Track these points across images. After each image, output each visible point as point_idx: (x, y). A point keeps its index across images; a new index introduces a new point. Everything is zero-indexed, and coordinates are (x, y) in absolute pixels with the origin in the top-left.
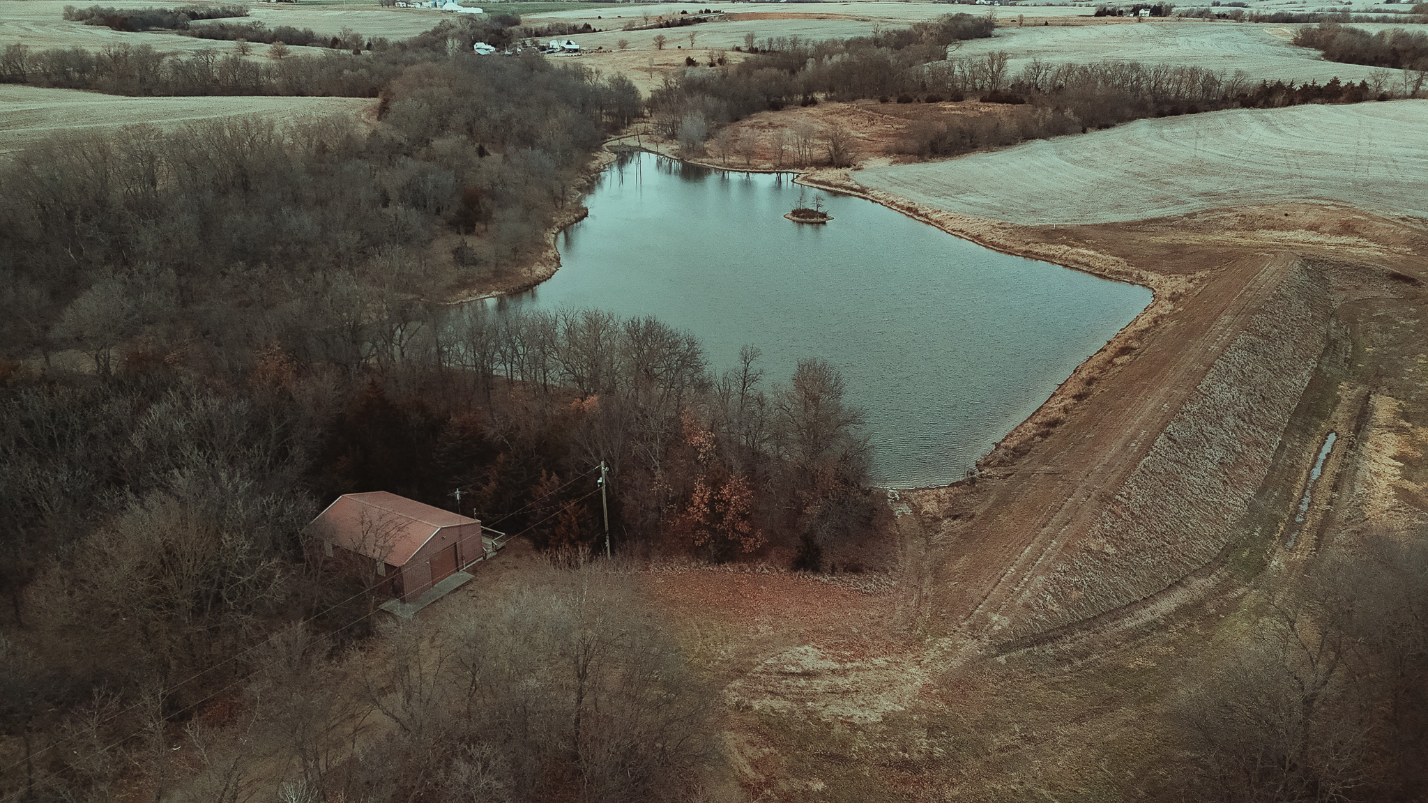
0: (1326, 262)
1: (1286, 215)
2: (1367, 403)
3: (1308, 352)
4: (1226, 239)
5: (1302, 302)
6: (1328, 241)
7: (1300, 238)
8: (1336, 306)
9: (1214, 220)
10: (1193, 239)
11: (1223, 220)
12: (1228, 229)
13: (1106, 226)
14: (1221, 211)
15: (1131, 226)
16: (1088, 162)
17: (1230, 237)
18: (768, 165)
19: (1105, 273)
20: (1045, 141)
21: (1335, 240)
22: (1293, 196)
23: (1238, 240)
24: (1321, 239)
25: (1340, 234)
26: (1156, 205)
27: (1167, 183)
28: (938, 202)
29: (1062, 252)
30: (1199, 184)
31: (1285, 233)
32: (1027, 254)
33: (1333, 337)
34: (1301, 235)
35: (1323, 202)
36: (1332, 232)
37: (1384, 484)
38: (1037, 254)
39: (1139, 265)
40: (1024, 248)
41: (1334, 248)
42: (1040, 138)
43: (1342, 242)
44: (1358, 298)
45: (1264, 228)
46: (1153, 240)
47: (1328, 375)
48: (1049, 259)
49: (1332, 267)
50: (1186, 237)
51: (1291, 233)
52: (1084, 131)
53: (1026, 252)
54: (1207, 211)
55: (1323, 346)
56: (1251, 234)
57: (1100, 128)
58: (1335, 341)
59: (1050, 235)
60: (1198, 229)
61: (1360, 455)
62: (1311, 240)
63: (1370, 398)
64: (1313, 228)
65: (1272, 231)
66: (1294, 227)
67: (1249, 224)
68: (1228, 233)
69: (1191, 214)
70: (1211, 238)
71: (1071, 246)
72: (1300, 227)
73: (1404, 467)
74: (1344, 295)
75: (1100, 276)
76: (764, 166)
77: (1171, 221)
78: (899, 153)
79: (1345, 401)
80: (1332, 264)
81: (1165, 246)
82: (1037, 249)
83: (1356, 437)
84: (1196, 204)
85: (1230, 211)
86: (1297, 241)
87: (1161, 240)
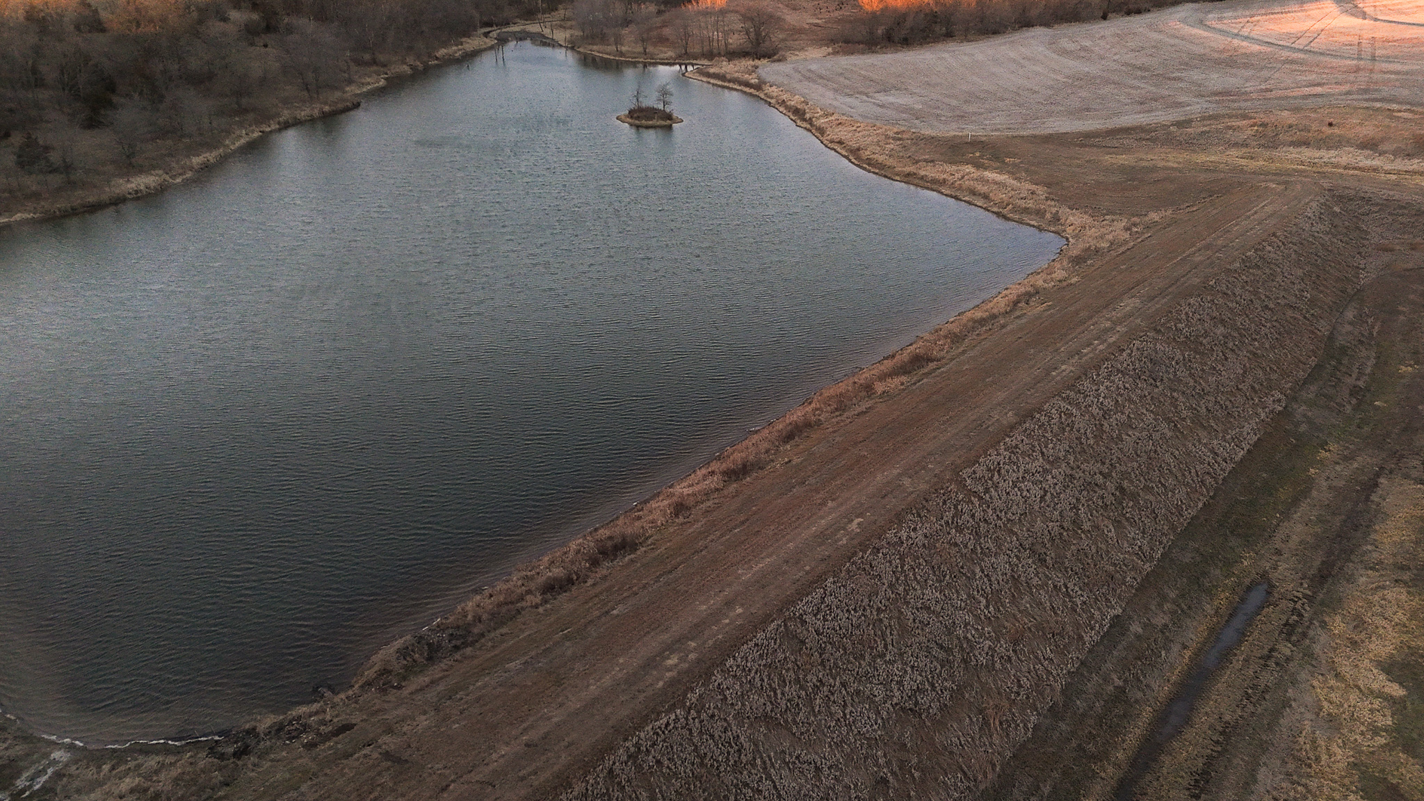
0: (1369, 200)
1: (1330, 124)
2: (1367, 499)
3: (1274, 376)
4: (1224, 159)
5: (1300, 272)
6: (1388, 167)
7: (1344, 160)
8: (1365, 279)
9: (1217, 131)
10: (1172, 159)
11: (1230, 132)
12: (1236, 145)
13: (1048, 139)
14: (1230, 117)
15: (1087, 139)
16: (1084, 54)
17: (1234, 157)
18: (670, 54)
19: (1005, 211)
20: (1046, 29)
21: (1401, 164)
22: (1351, 97)
23: (1243, 162)
24: (1376, 163)
25: (1409, 156)
26: (1139, 108)
27: (1174, 79)
28: (842, 103)
29: (958, 176)
30: (1216, 80)
31: (1323, 153)
32: (908, 178)
33: (1340, 341)
34: (1346, 156)
35: (1395, 106)
36: (1396, 153)
37: (1341, 756)
38: (922, 178)
39: (1062, 200)
40: (907, 169)
41: (1394, 177)
42: (1041, 25)
43: (1411, 168)
44: (1410, 265)
45: (1293, 144)
46: (1108, 159)
47: (1303, 428)
48: (934, 187)
49: (1376, 209)
50: (1163, 156)
51: (1332, 153)
52: (1104, 18)
53: (909, 175)
54: (1211, 117)
55: (1313, 361)
56: (1267, 154)
57: (1129, 13)
58: (1343, 350)
59: (955, 150)
60: (1189, 144)
61: (1309, 655)
62: (1361, 165)
63: (1376, 485)
64: (1370, 145)
65: (1303, 149)
66: (1337, 143)
67: (1269, 138)
68: (1234, 152)
69: (1184, 121)
70: (1201, 158)
71: (978, 166)
72: (1349, 142)
73: (1402, 700)
74: (1386, 257)
75: (998, 214)
76: (662, 56)
77: (1150, 131)
78: (847, 42)
79: (1321, 493)
80: (1377, 204)
81: (1123, 169)
82: (929, 172)
83: (1310, 599)
84: (1197, 107)
85: (1245, 117)
86: (1336, 166)
87: (1123, 159)
